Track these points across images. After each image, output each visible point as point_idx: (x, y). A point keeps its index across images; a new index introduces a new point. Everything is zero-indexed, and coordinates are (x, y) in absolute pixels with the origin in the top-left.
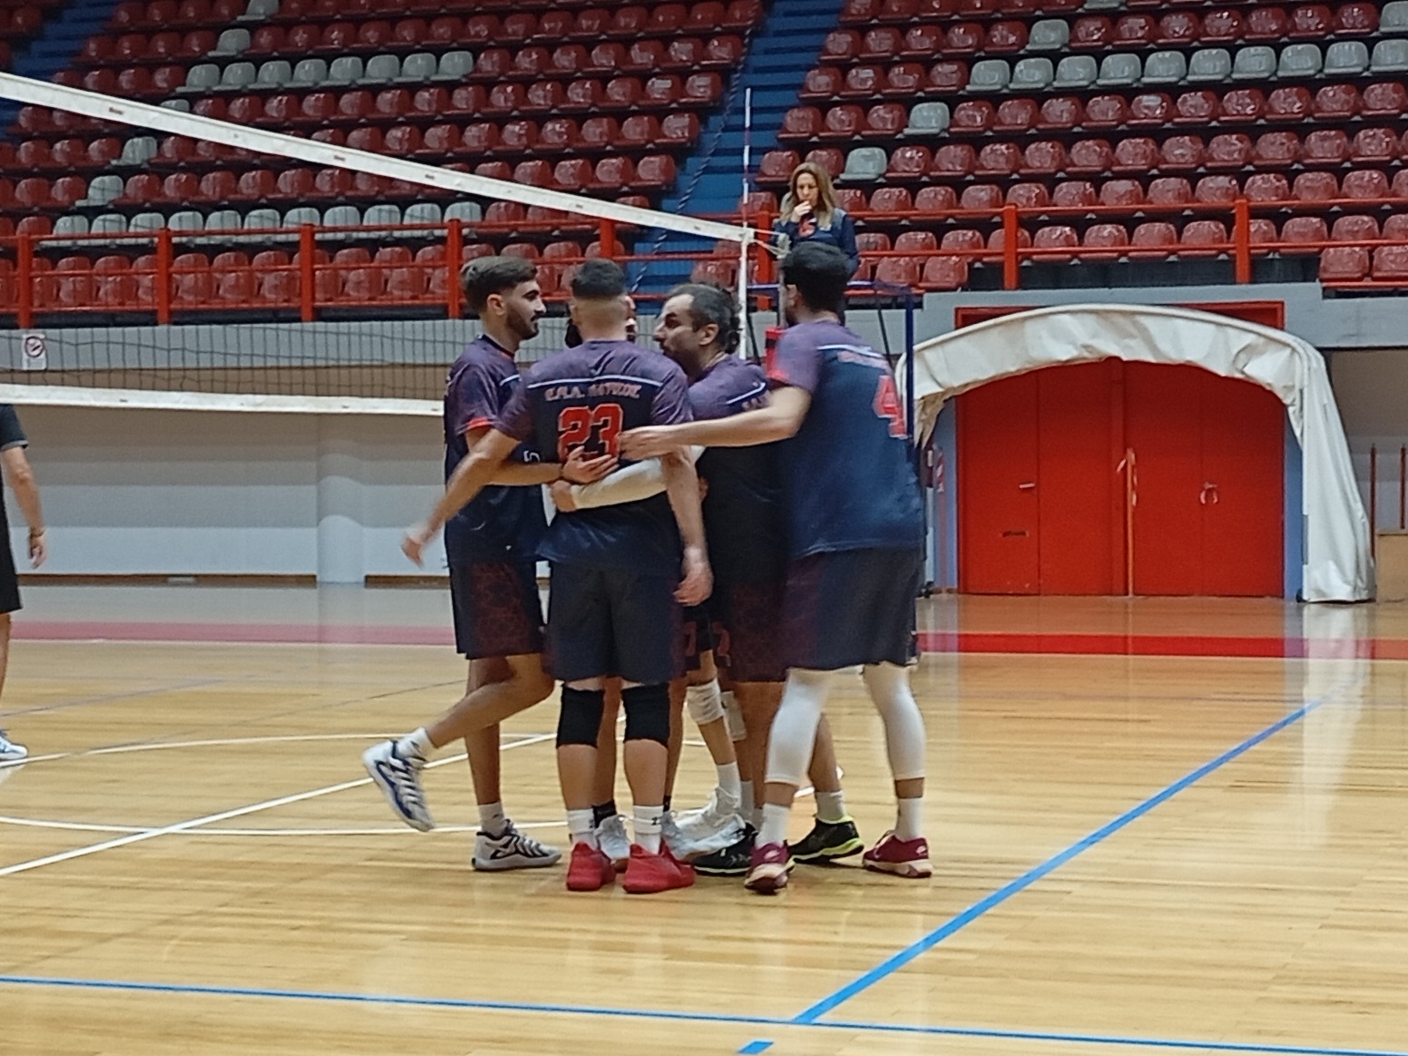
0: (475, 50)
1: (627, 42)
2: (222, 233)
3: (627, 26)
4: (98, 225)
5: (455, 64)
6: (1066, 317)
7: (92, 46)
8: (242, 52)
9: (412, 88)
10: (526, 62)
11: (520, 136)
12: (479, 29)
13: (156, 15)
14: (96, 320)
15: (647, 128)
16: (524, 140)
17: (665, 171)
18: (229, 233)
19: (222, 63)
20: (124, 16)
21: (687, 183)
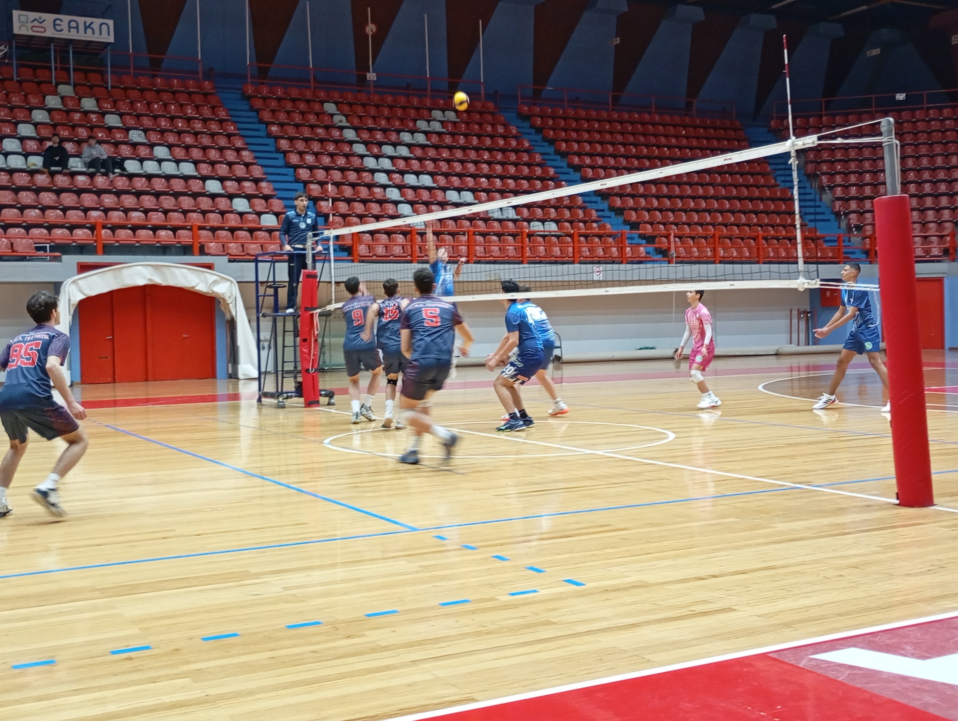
6: (140, 267)
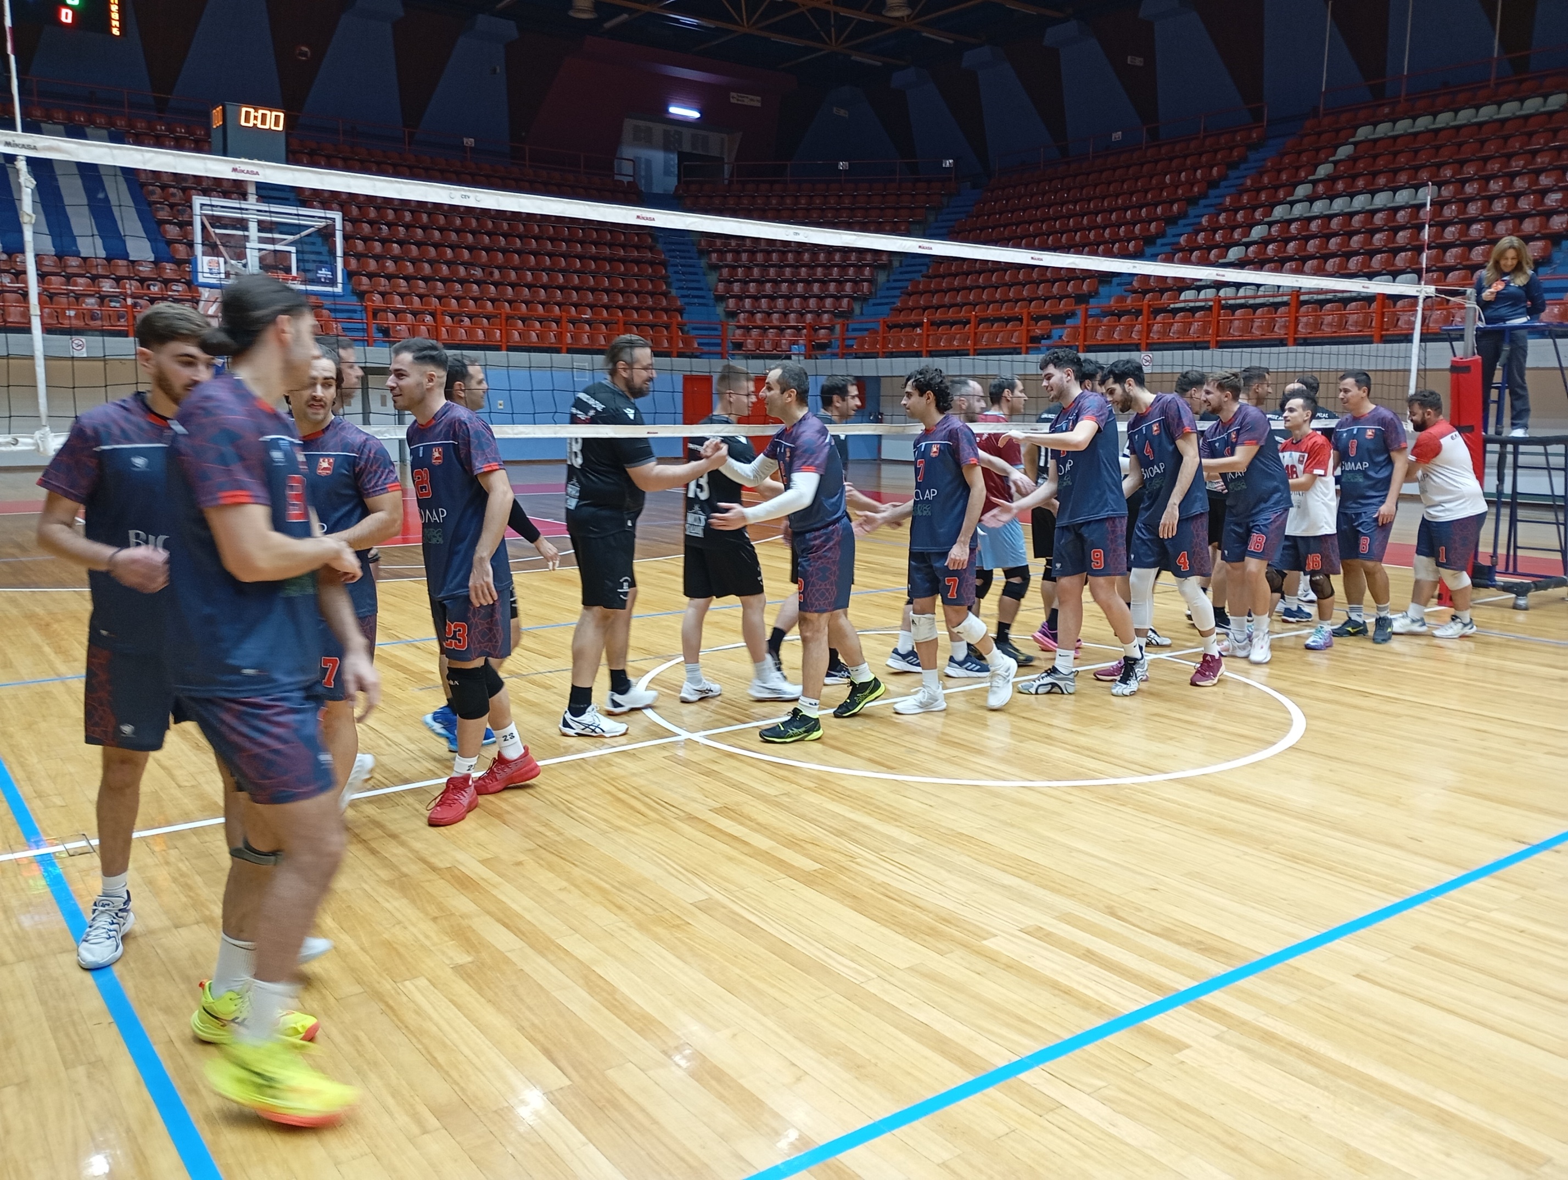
0: (1439, 185)
1: (1538, 172)
2: (1264, 296)
3: (1542, 163)
4: (1203, 295)
5: (1427, 195)
7: (1228, 200)
8: (1307, 196)
9: (1396, 210)
10: (1470, 189)
11: (1453, 233)
12: (1448, 173)
13: (1266, 180)
14: (1187, 345)
15: (1537, 223)
16: (1457, 236)
17: (1544, 249)
18: (1270, 296)
19: (1292, 204)
20: (1249, 182)
21: (1558, 256)
